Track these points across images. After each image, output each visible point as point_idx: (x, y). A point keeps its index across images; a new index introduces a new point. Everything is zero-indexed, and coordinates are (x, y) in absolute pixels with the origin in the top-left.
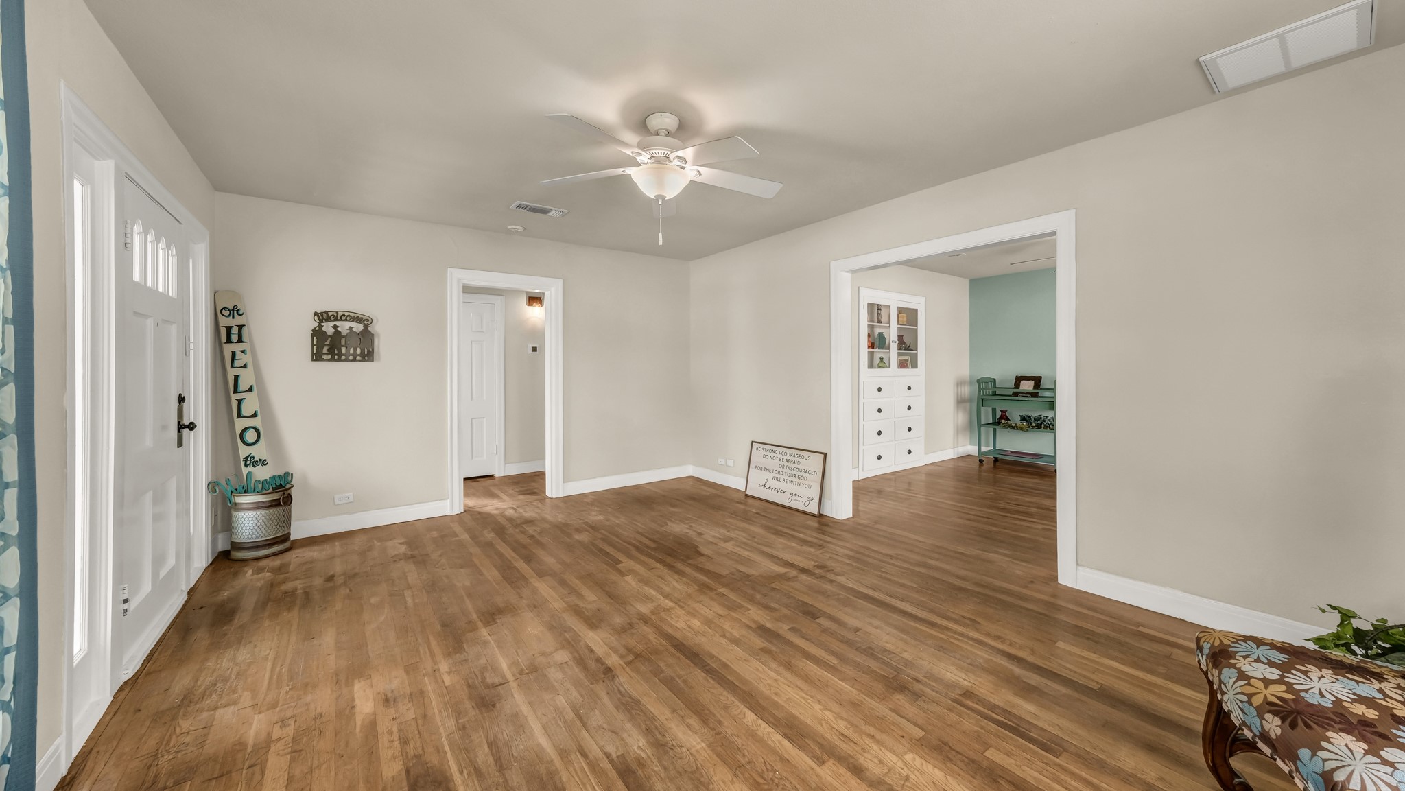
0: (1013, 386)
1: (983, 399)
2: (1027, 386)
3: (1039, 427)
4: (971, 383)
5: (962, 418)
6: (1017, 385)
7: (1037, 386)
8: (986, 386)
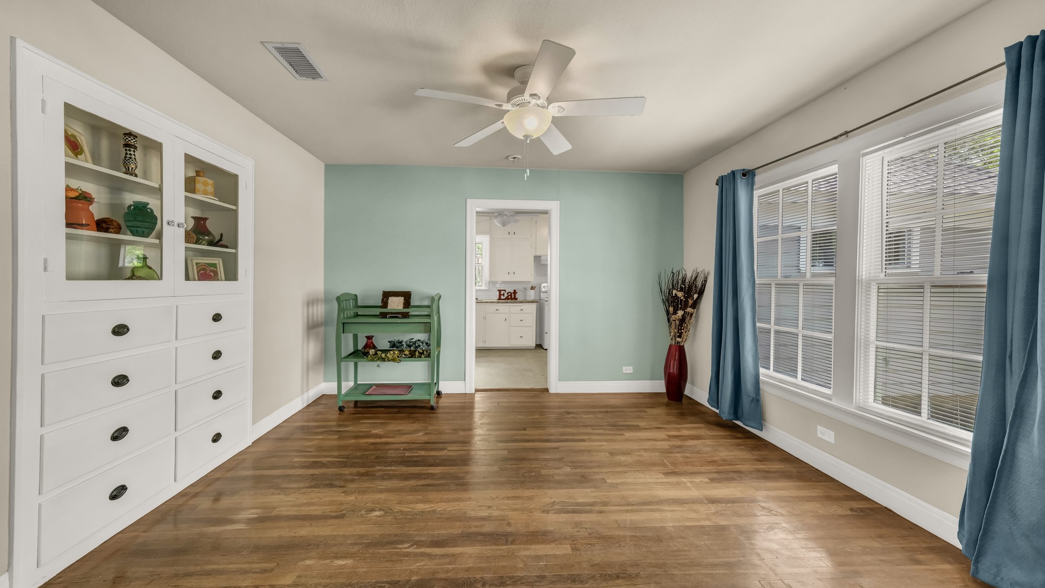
0: (380, 304)
1: (344, 324)
2: (396, 304)
3: (412, 355)
4: (327, 300)
5: (313, 349)
6: (385, 304)
7: (407, 304)
8: (347, 306)
